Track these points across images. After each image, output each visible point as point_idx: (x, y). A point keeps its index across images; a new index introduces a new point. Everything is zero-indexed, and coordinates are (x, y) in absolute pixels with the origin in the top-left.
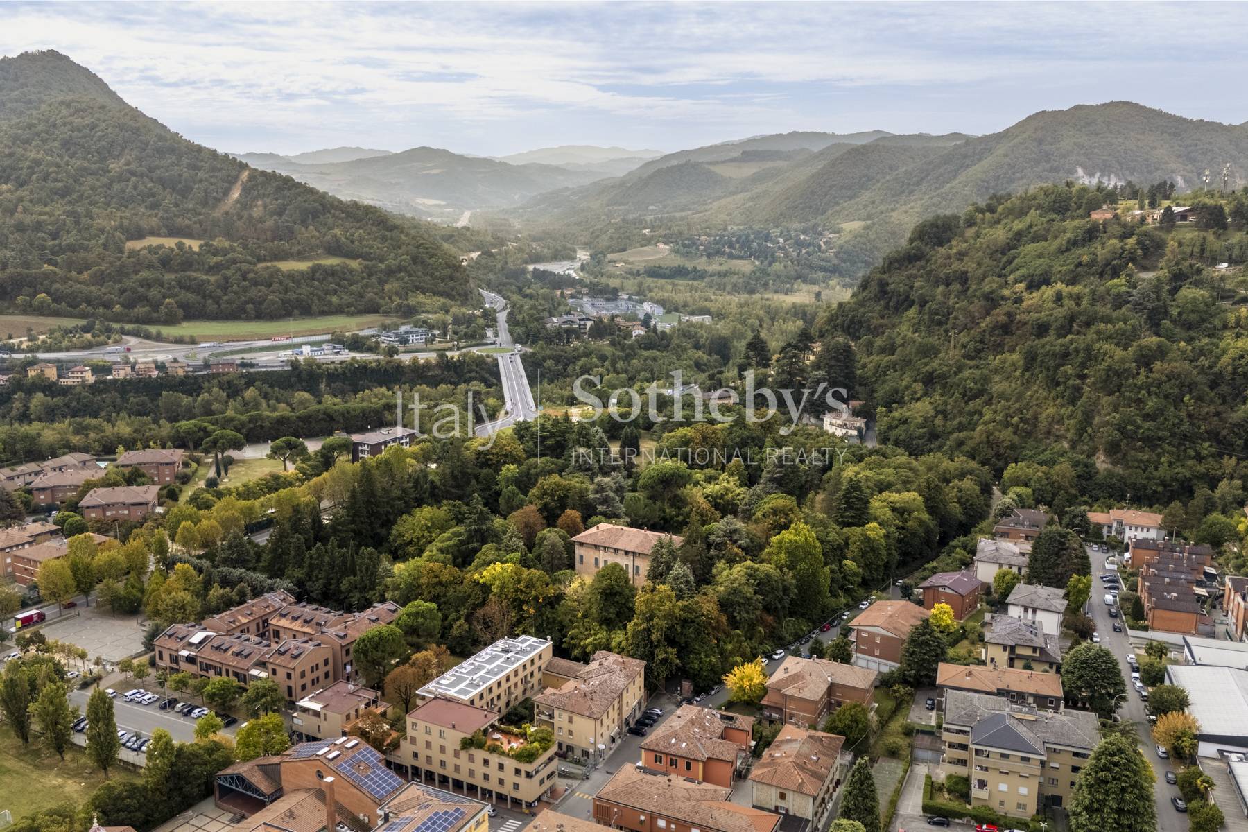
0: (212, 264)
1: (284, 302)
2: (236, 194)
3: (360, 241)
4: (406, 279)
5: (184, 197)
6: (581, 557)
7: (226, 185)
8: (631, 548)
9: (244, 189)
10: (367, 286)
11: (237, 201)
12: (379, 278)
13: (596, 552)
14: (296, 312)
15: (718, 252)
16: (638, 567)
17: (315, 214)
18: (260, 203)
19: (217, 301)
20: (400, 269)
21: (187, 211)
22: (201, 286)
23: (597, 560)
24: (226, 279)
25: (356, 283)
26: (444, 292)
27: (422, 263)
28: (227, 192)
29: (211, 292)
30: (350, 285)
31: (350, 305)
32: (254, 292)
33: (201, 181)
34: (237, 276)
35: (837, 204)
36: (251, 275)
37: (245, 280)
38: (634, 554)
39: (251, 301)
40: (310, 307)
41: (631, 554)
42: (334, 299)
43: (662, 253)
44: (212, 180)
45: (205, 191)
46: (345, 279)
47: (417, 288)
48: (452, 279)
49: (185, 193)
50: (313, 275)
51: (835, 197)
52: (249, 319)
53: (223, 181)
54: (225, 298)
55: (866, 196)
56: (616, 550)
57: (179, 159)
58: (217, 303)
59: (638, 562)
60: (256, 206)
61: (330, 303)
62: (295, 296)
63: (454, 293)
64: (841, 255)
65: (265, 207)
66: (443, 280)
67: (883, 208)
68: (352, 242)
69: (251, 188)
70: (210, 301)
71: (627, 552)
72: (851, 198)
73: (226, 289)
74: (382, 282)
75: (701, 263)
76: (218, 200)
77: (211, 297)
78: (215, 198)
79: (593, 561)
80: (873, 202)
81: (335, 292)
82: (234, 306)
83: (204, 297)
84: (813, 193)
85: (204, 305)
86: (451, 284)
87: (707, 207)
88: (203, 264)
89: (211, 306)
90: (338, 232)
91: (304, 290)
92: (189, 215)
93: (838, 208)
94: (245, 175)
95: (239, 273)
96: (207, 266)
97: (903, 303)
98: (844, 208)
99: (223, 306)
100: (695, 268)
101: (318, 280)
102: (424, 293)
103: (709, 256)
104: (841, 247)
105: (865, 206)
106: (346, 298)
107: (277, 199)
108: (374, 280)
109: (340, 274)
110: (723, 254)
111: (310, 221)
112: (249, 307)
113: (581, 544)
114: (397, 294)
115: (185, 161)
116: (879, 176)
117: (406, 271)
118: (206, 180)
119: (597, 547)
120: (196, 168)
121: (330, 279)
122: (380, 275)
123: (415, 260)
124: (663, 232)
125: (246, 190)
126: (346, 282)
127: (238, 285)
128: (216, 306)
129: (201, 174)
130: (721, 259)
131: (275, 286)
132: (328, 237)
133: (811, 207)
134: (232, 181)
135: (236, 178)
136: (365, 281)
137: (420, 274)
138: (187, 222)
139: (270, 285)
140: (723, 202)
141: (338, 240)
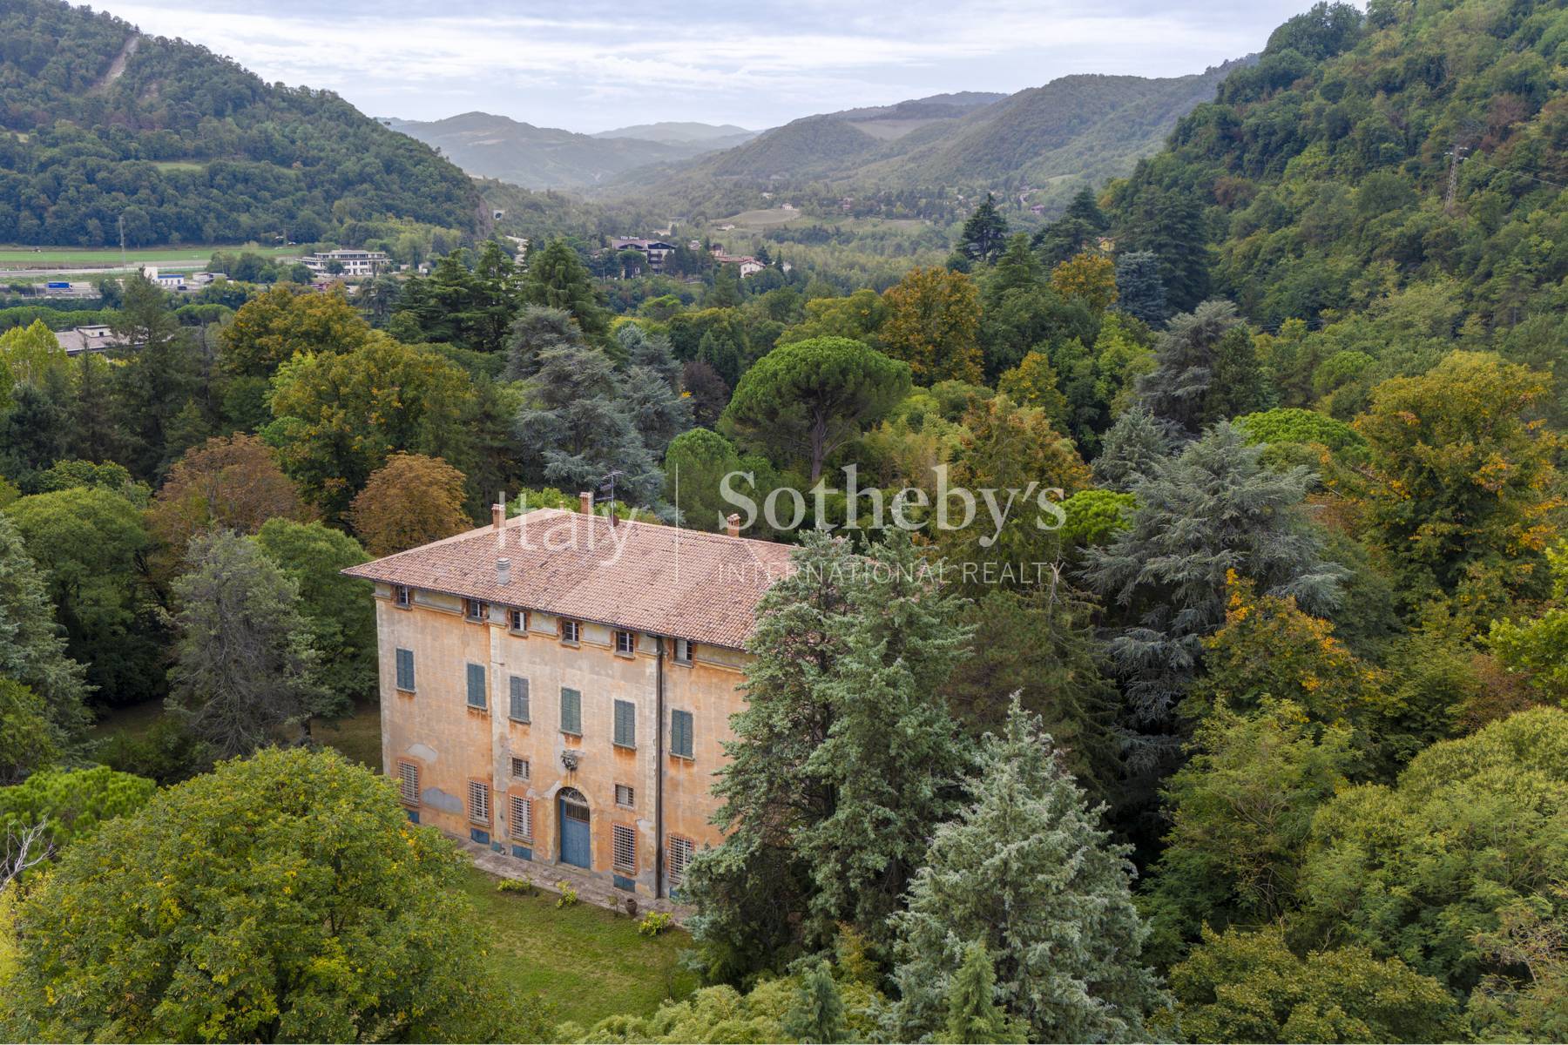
0: (43, 159)
1: (154, 219)
2: (117, 72)
3: (306, 139)
4: (371, 193)
5: (33, 73)
6: (405, 659)
7: (101, 58)
8: (642, 614)
9: (130, 66)
10: (303, 201)
11: (119, 83)
12: (327, 192)
13: (472, 630)
14: (176, 235)
15: (870, 212)
16: (682, 718)
17: (239, 103)
18: (154, 86)
19: (39, 212)
20: (363, 178)
21: (34, 94)
22: (13, 188)
23: (476, 674)
24: (58, 179)
25: (284, 195)
26: (434, 216)
27: (401, 172)
28: (103, 70)
29: (30, 198)
30: (274, 198)
31: (271, 228)
32: (105, 202)
33: (63, 50)
34: (79, 175)
35: (1037, 154)
36: (101, 175)
37: (91, 180)
38: (666, 645)
39: (98, 214)
40: (200, 229)
41: (648, 648)
42: (244, 219)
43: (789, 214)
44: (80, 51)
45: (68, 66)
46: (267, 189)
47: (389, 208)
48: (449, 198)
49: (34, 68)
50: (212, 179)
51: (1034, 146)
52: (93, 245)
53: (98, 51)
54: (53, 208)
55: (1078, 143)
56: (569, 627)
57: (31, 20)
58: (41, 217)
59: (687, 691)
60: (148, 91)
61: (237, 224)
62: (175, 210)
63: (451, 219)
64: (1052, 213)
65: (160, 90)
66: (434, 199)
67: (1105, 154)
68: (293, 142)
69: (140, 64)
70: (25, 213)
71: (625, 638)
72: (1057, 146)
73: (56, 194)
74: (329, 198)
75: (847, 224)
76: (88, 82)
77: (28, 206)
78: (83, 78)
79: (461, 684)
80: (1091, 149)
81: (247, 209)
82: (68, 222)
83: (18, 208)
84: (1003, 140)
85: (16, 220)
86: (447, 206)
87: (852, 173)
88: (31, 159)
89: (27, 221)
90: (269, 126)
91: (191, 201)
92: (37, 100)
93: (1040, 159)
94: (132, 46)
95: (81, 170)
96: (35, 164)
97: (1279, 147)
98: (1048, 159)
99: (49, 221)
100: (838, 229)
101: (219, 187)
102: (399, 216)
103: (857, 216)
104: (1052, 202)
105: (1080, 154)
106: (266, 218)
107: (180, 80)
108: (317, 192)
109: (258, 181)
110: (878, 213)
111: (229, 111)
112: (93, 224)
113: (402, 595)
114: (353, 214)
115: (39, 20)
116: (1096, 118)
117: (372, 181)
118: (70, 50)
119: (475, 608)
120: (55, 32)
121: (240, 187)
122: (327, 186)
123: (389, 167)
124: (790, 194)
125: (134, 67)
126: (267, 194)
127: (77, 188)
128: (36, 222)
129: (64, 42)
130: (875, 220)
131: (143, 193)
132: (254, 132)
133: (999, 160)
134: (110, 55)
135: (120, 48)
136: (299, 194)
137: (395, 187)
138: (29, 108)
139: (134, 192)
140: (873, 166)
141: (268, 139)
